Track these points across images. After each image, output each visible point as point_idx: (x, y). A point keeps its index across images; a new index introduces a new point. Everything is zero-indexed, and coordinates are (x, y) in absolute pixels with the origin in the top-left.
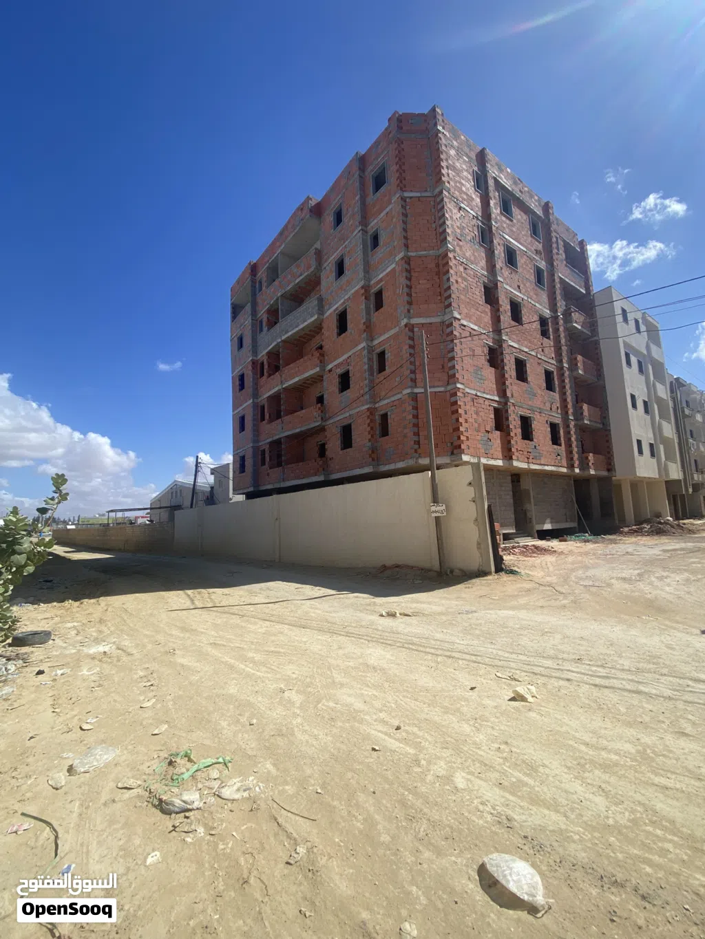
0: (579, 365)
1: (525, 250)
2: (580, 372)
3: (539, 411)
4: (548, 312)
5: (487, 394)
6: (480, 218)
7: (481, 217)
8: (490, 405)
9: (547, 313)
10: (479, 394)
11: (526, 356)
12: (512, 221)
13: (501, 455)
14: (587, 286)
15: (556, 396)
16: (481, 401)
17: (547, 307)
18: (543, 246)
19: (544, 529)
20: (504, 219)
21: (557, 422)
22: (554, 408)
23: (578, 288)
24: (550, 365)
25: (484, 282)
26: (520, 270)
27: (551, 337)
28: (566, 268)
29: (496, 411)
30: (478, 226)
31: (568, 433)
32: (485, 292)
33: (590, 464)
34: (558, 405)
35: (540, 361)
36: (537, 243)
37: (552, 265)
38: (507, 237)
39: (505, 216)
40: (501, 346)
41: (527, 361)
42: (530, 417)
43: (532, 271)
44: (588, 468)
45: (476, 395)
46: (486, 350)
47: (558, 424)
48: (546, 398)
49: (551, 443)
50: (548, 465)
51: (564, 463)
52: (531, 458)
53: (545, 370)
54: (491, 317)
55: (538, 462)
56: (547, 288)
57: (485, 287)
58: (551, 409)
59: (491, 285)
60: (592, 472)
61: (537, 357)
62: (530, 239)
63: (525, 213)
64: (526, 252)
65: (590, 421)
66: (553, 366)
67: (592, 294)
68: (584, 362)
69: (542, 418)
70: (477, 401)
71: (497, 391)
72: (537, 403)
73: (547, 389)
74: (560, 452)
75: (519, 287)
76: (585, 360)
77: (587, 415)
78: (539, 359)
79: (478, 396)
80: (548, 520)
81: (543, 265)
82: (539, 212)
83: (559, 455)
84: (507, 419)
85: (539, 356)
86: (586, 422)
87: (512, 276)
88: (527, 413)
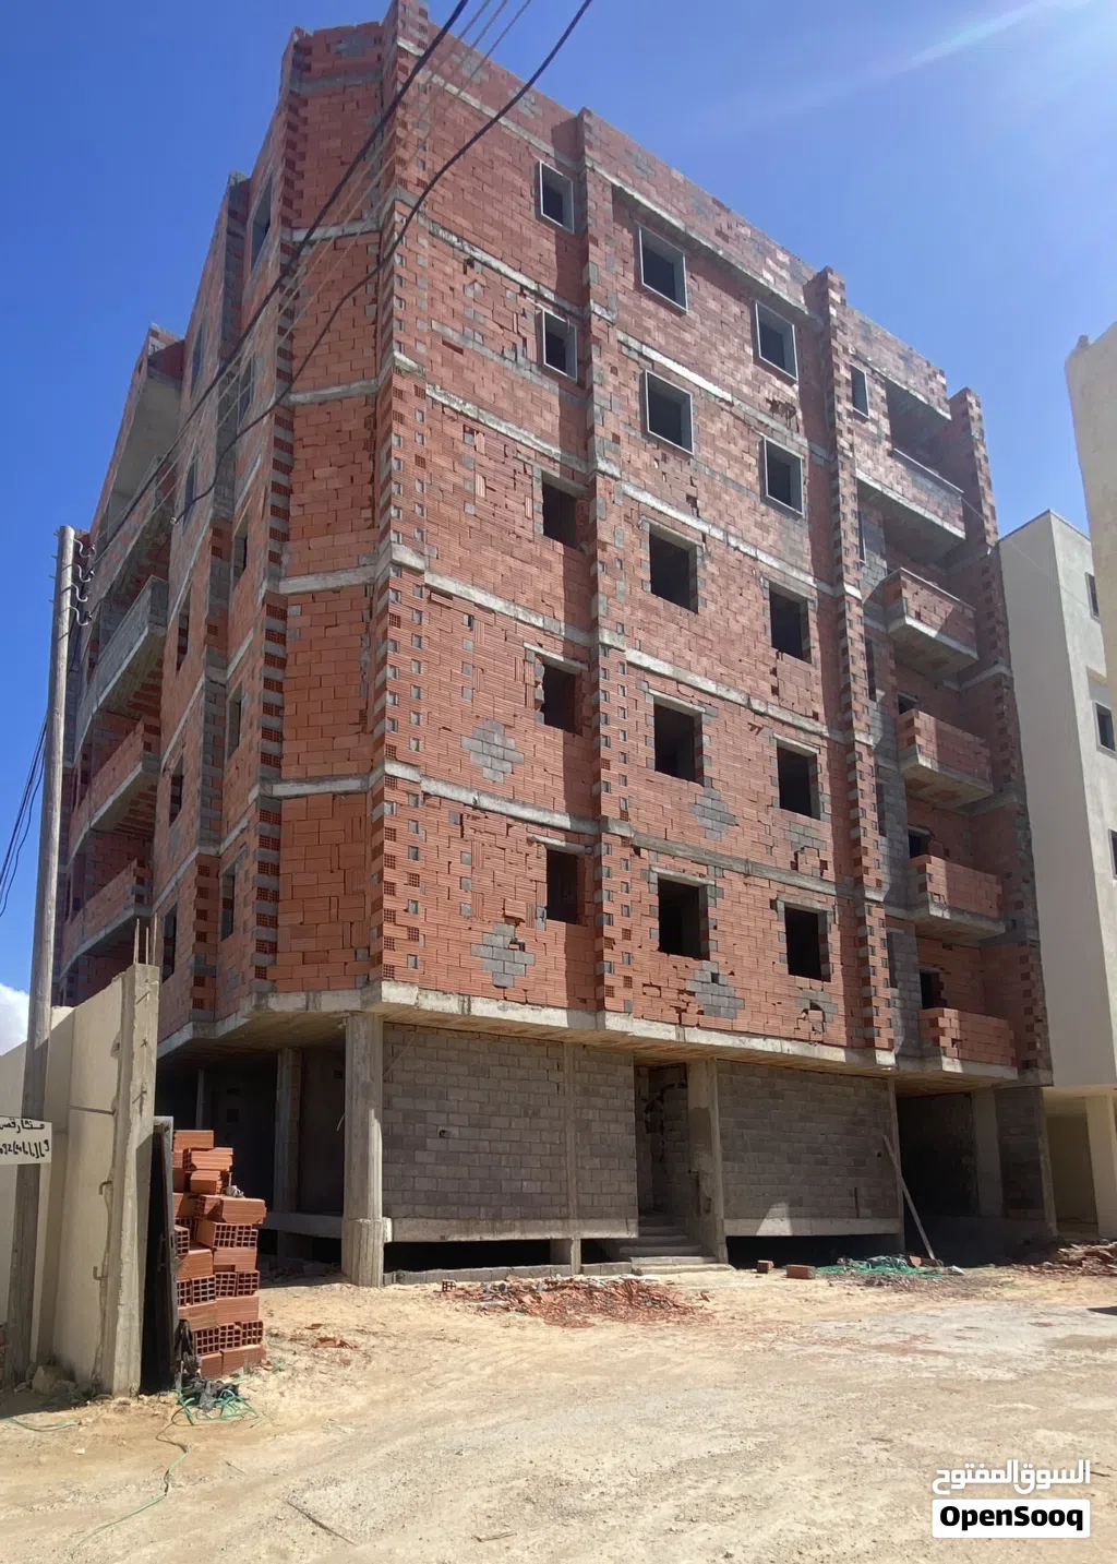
0: (919, 740)
1: (728, 397)
2: (923, 761)
3: (741, 868)
4: (810, 580)
5: (524, 805)
6: (549, 295)
7: (556, 293)
8: (530, 842)
9: (803, 582)
10: (486, 802)
11: (701, 703)
12: (680, 313)
13: (563, 994)
14: (973, 518)
15: (821, 831)
16: (496, 825)
17: (807, 566)
18: (801, 393)
19: (759, 1234)
20: (649, 305)
21: (818, 906)
22: (809, 862)
23: (938, 521)
24: (802, 736)
25: (544, 474)
26: (699, 450)
27: (816, 653)
28: (890, 462)
29: (556, 859)
30: (538, 318)
31: (856, 941)
32: (545, 506)
33: (945, 1041)
34: (828, 856)
35: (759, 721)
36: (778, 383)
37: (832, 448)
38: (654, 355)
39: (652, 297)
40: (593, 664)
41: (704, 717)
42: (705, 886)
43: (753, 461)
44: (936, 1052)
45: (475, 807)
46: (535, 673)
47: (825, 913)
48: (776, 832)
49: (784, 968)
50: (765, 1037)
51: (838, 1029)
52: (693, 1009)
53: (780, 750)
54: (565, 577)
55: (725, 1023)
56: (811, 512)
57: (549, 490)
58: (795, 866)
59: (573, 487)
60: (951, 1065)
61: (749, 706)
62: (750, 369)
63: (739, 298)
64: (731, 404)
65: (952, 909)
66: (817, 740)
67: (990, 540)
68: (940, 734)
69: (757, 892)
70: (479, 824)
71: (566, 798)
72: (739, 843)
73: (783, 806)
74: (820, 999)
75: (692, 500)
76: (948, 728)
77: (943, 891)
78: (757, 713)
79: (484, 810)
80: (782, 1209)
81: (797, 444)
82: (793, 296)
83: (815, 1007)
84: (598, 885)
85: (756, 705)
86: (935, 912)
87: (666, 467)
88: (691, 874)
